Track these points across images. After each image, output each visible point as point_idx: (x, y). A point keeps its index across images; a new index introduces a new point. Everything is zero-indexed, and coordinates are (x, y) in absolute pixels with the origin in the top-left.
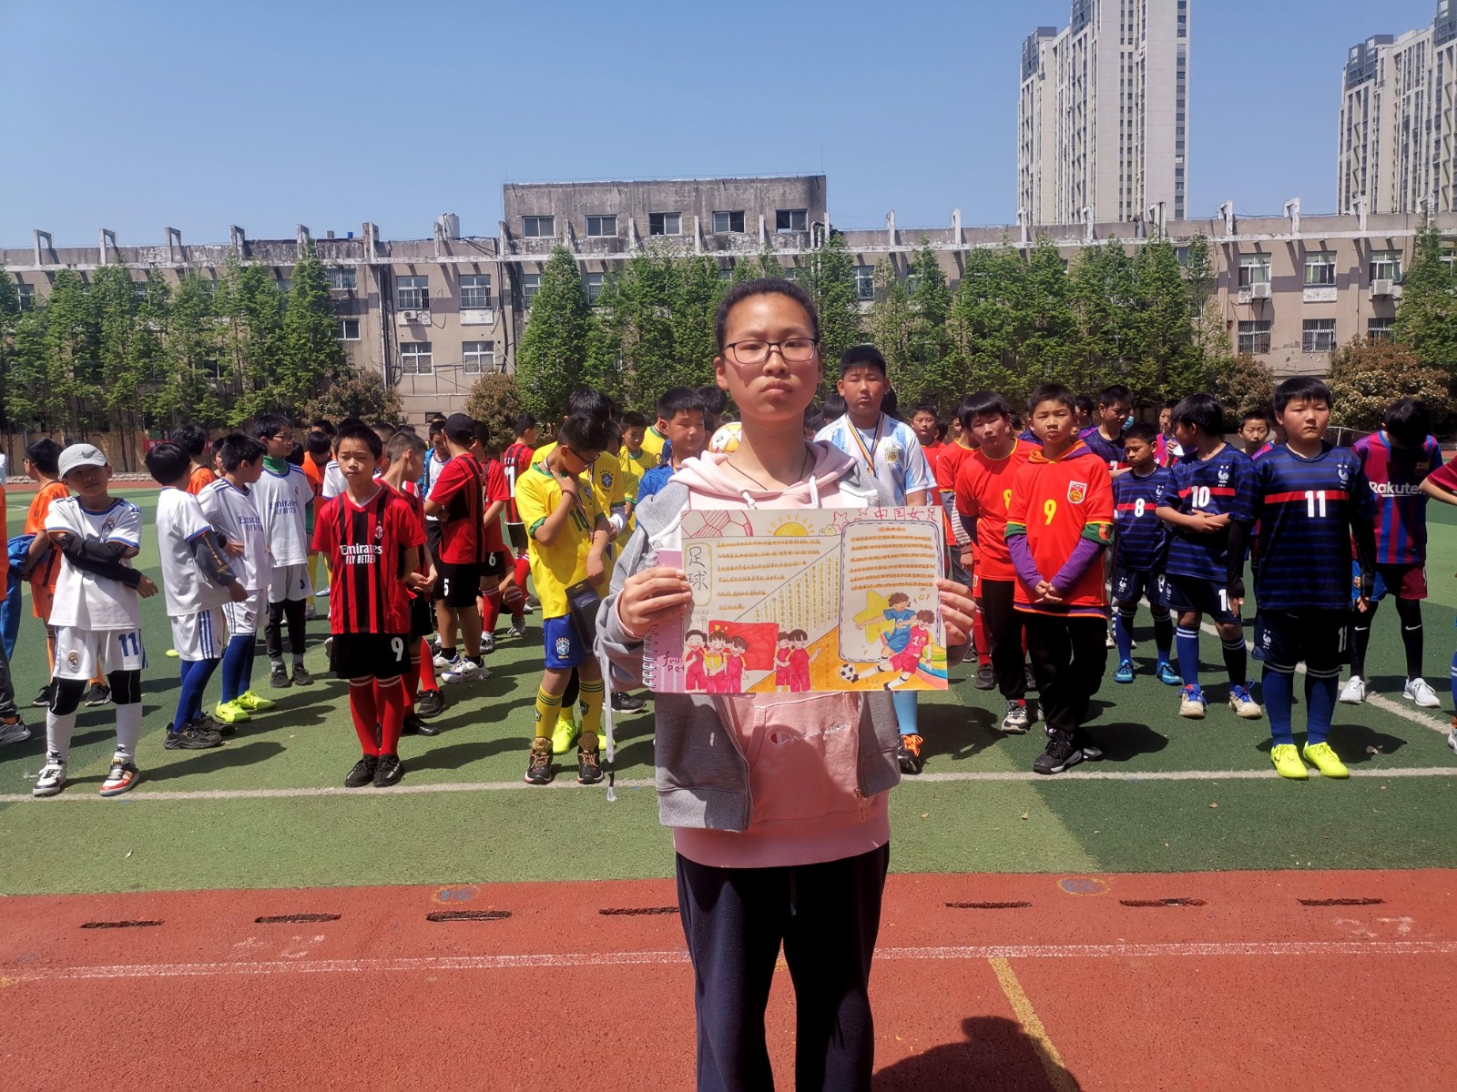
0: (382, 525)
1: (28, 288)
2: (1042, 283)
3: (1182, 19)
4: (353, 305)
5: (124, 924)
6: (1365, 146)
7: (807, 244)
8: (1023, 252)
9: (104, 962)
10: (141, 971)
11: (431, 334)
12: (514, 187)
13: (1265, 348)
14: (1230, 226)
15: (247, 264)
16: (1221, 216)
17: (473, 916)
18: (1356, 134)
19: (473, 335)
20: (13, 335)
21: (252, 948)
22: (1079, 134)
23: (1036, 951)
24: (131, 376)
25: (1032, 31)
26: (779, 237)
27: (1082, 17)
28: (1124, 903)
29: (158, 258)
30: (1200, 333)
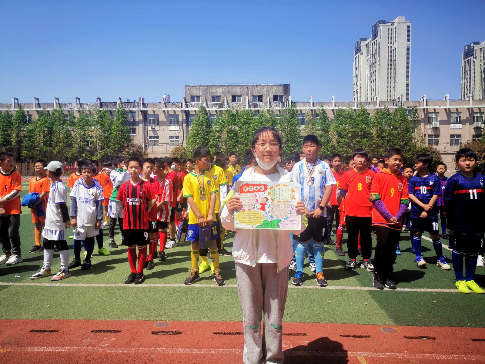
0: (142, 192)
1: (30, 116)
2: (361, 120)
3: (408, 36)
4: (134, 123)
5: (45, 331)
6: (470, 78)
7: (283, 106)
8: (355, 110)
9: (37, 345)
10: (49, 349)
11: (159, 133)
12: (188, 86)
13: (437, 143)
14: (425, 103)
15: (101, 109)
16: (422, 100)
17: (168, 333)
18: (467, 74)
19: (172, 134)
20: (25, 131)
21: (89, 342)
22: (374, 72)
23: (375, 355)
24: (61, 145)
25: (359, 39)
26: (274, 104)
27: (375, 35)
28: (406, 337)
29: (72, 107)
30: (415, 138)
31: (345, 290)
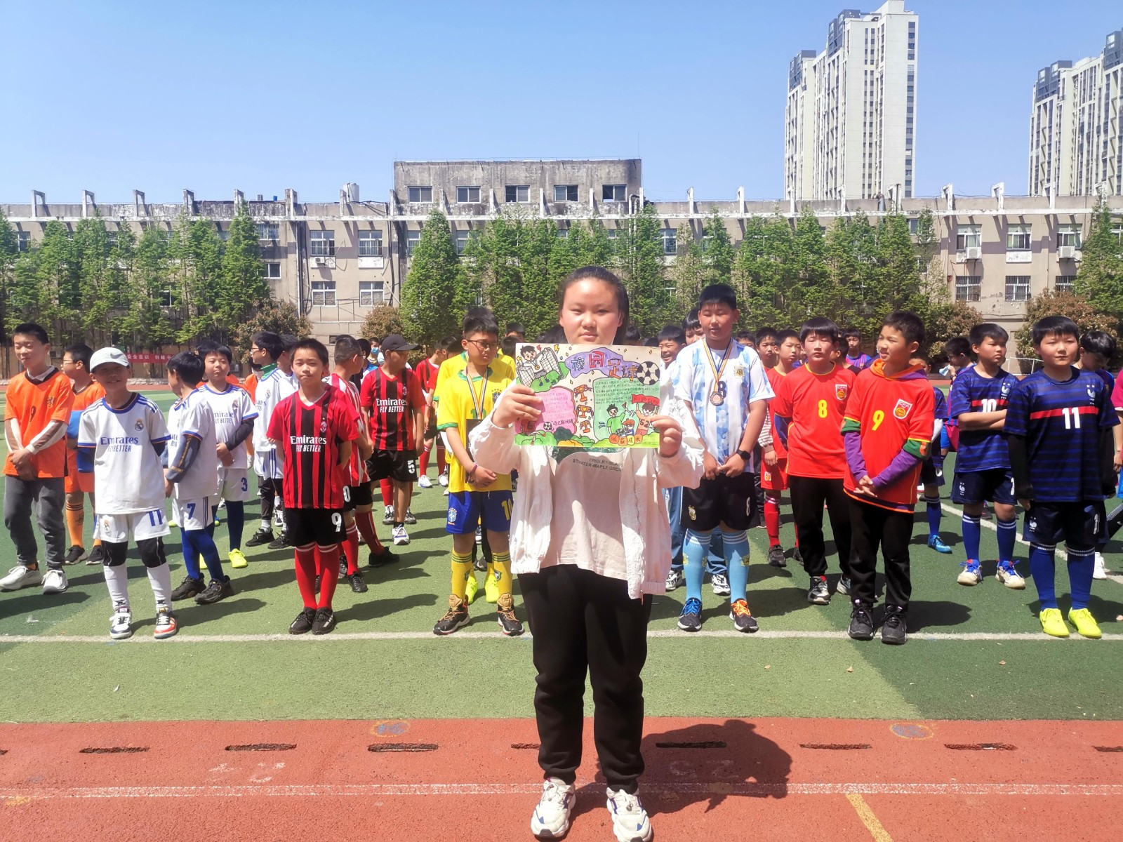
0: (326, 421)
1: (25, 235)
2: (805, 244)
4: (276, 251)
5: (116, 750)
6: (1050, 145)
7: (626, 211)
8: (791, 220)
9: (102, 784)
10: (133, 792)
11: (336, 276)
12: (402, 164)
13: (976, 296)
14: (950, 203)
15: (196, 219)
16: (943, 196)
17: (406, 748)
18: (1044, 136)
19: (367, 277)
20: (12, 270)
21: (224, 774)
22: (832, 132)
23: (884, 788)
24: (103, 304)
25: (798, 53)
26: (604, 206)
27: (836, 43)
28: (948, 746)
29: (127, 213)
30: (926, 285)
31: (798, 639)
